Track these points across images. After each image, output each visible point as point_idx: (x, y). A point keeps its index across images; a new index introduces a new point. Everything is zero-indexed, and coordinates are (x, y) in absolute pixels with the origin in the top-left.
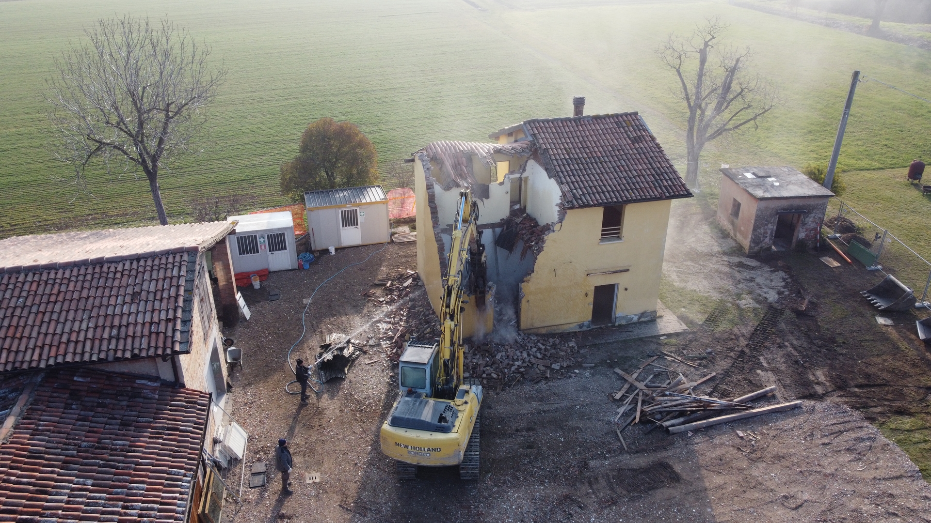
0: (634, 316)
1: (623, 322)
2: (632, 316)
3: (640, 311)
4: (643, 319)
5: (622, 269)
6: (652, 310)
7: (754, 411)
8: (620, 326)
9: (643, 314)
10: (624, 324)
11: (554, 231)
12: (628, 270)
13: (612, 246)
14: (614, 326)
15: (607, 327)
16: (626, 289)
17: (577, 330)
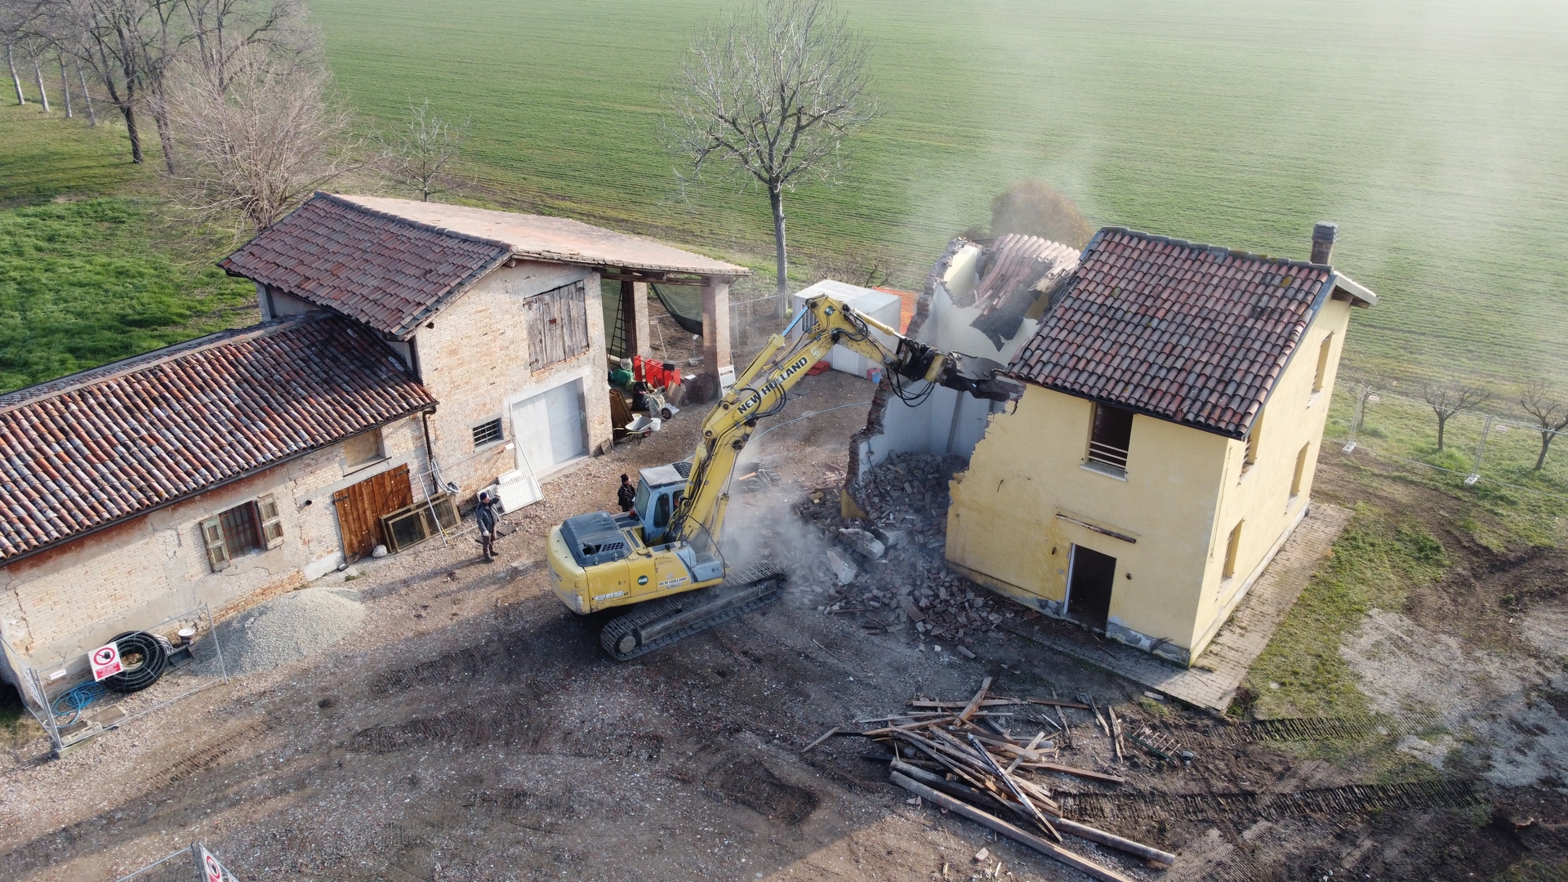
0: (1143, 638)
1: (1121, 638)
2: (1139, 636)
3: (1158, 634)
4: (1158, 652)
5: (1122, 533)
6: (1181, 645)
7: (1058, 849)
8: (1113, 641)
9: (1160, 643)
10: (1123, 642)
11: (1004, 412)
12: (1133, 541)
13: (1101, 480)
14: (1102, 636)
15: (1090, 631)
16: (1129, 577)
17: (1035, 607)
